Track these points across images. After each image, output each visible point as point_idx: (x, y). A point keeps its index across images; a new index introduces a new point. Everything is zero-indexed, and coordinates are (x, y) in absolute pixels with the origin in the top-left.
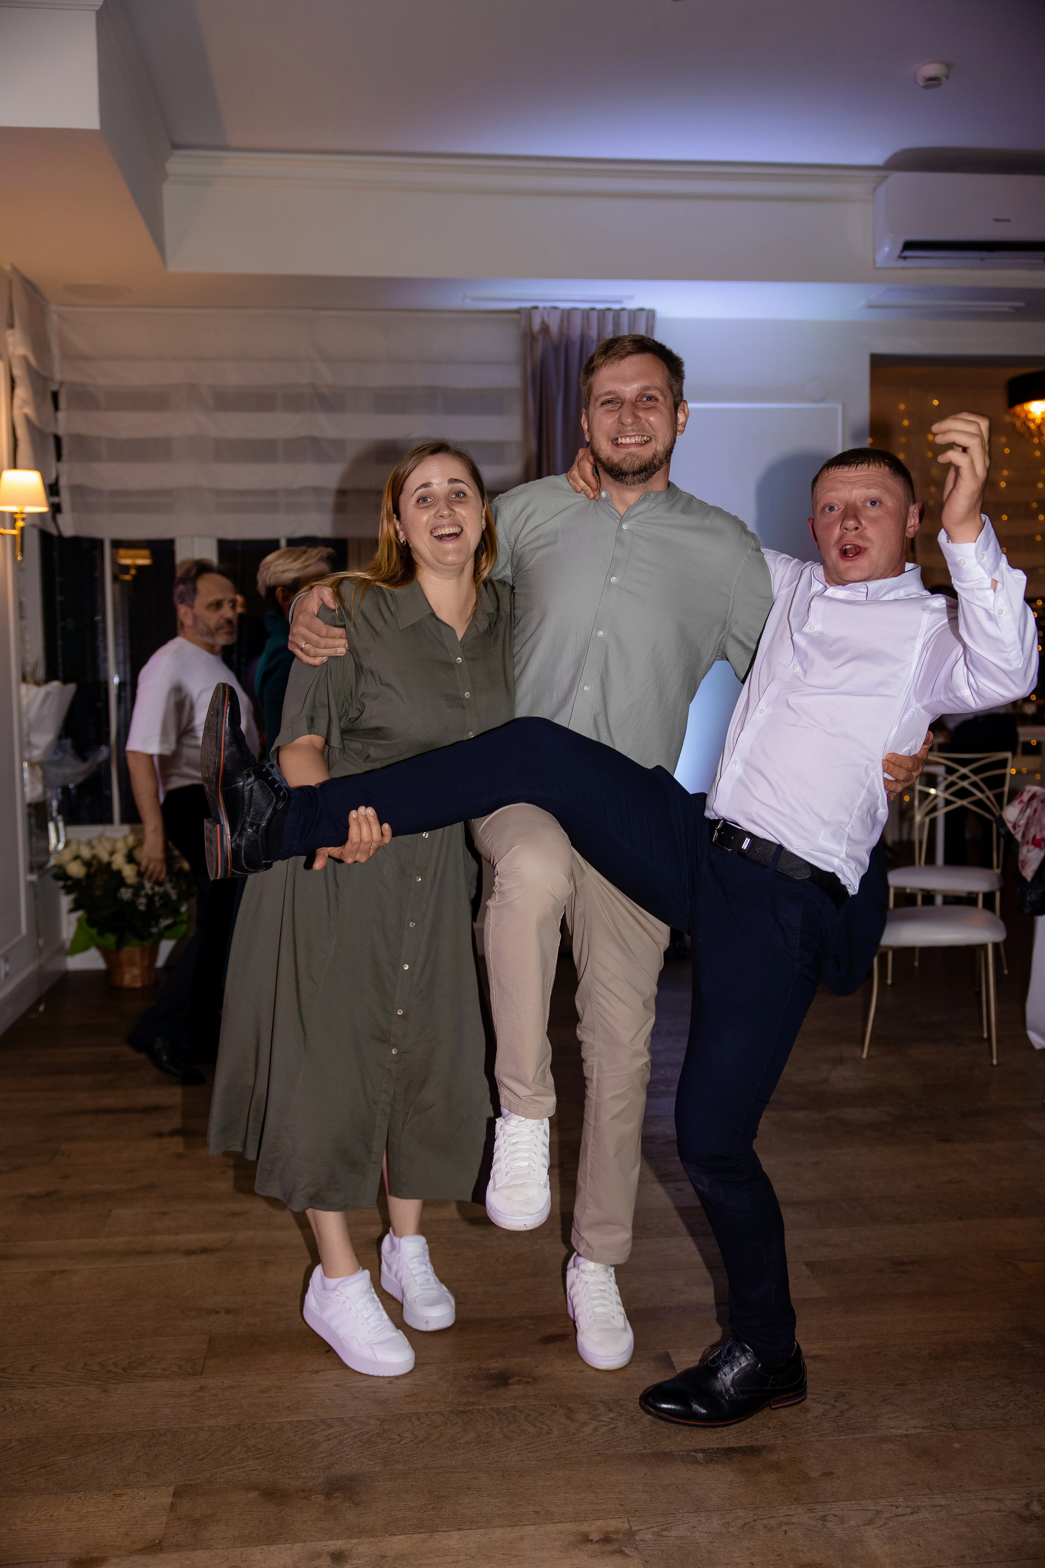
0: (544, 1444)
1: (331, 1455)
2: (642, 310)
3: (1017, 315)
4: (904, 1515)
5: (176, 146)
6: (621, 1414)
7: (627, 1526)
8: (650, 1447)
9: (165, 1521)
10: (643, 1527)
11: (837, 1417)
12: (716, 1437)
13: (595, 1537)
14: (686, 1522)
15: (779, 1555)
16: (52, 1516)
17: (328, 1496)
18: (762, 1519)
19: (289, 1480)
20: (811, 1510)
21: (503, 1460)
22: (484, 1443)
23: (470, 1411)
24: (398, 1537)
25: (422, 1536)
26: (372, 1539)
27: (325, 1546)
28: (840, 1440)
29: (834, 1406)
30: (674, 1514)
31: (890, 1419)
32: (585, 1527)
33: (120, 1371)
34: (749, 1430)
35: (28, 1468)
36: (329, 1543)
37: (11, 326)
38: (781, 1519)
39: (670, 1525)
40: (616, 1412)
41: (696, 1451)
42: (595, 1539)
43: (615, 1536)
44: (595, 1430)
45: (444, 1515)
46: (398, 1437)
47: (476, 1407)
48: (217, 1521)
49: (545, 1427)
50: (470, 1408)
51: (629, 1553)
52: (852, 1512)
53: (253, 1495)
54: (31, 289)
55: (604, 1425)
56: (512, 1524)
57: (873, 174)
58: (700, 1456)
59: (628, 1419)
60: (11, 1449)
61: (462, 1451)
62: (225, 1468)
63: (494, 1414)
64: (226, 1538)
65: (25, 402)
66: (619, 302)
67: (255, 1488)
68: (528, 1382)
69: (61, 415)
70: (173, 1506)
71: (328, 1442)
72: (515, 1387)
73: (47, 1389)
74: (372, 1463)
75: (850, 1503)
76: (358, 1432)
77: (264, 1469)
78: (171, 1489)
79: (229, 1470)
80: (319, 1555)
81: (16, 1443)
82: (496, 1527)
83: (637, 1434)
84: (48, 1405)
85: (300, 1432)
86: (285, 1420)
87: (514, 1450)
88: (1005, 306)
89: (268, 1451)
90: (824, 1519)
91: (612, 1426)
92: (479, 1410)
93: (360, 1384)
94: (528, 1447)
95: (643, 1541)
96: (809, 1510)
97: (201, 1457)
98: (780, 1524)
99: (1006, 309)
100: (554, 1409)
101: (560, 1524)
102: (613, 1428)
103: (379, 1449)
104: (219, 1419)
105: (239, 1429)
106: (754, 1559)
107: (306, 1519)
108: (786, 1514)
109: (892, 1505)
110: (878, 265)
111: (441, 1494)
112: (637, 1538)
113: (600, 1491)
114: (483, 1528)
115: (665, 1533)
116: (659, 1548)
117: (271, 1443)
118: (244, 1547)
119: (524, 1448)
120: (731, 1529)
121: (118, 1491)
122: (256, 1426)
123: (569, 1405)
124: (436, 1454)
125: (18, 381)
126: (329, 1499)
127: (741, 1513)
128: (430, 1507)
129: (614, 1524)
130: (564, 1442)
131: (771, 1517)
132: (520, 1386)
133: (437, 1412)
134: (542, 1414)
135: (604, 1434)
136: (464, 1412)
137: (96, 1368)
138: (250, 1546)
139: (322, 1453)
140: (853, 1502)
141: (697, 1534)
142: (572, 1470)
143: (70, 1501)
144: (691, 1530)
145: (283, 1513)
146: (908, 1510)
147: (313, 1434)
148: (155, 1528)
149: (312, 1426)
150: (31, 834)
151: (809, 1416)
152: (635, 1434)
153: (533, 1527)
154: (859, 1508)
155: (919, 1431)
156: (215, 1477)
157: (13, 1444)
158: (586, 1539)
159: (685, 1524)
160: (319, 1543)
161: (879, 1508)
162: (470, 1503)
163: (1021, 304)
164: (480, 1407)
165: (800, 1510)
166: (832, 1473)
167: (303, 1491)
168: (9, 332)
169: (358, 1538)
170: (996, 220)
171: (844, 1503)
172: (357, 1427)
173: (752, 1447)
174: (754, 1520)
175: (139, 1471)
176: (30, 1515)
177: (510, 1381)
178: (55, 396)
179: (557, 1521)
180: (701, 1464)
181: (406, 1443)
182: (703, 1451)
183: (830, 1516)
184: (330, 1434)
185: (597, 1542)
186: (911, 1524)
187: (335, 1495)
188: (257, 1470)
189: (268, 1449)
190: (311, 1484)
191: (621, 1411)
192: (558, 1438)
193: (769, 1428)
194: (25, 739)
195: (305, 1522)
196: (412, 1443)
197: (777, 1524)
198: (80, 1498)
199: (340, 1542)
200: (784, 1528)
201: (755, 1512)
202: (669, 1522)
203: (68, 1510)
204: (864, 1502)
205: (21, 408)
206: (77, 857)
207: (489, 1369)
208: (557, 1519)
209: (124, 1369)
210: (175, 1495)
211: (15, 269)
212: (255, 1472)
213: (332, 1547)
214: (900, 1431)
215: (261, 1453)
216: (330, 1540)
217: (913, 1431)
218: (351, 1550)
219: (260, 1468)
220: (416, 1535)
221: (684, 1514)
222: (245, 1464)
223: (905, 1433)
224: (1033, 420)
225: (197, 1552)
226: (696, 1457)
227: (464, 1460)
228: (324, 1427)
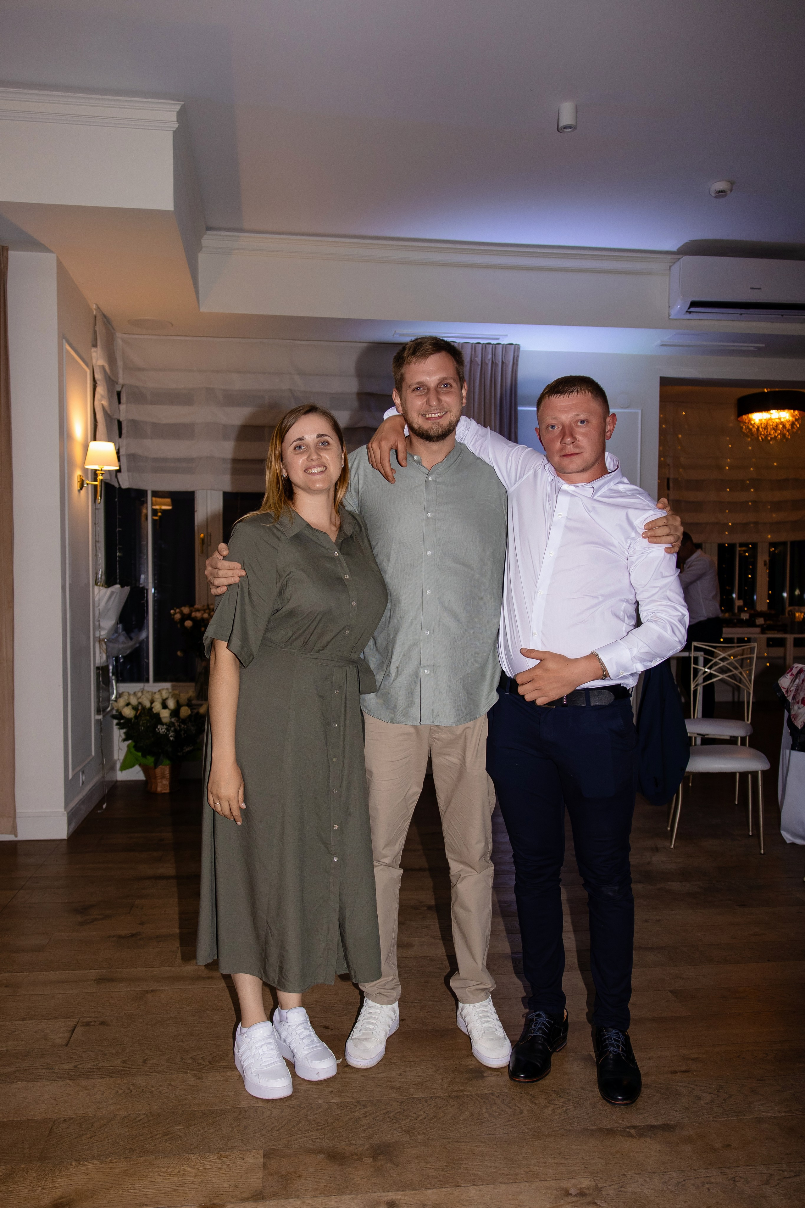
0: (520, 1121)
1: (370, 1128)
2: (512, 344)
3: (759, 352)
4: (790, 1177)
5: (209, 228)
6: (569, 1100)
7: (593, 1184)
8: (595, 1124)
9: (261, 1176)
10: (606, 1185)
11: (722, 1103)
12: (641, 1117)
13: (573, 1191)
14: (635, 1181)
16: (179, 1171)
17: (374, 1158)
18: (689, 1179)
19: (344, 1146)
20: (723, 1173)
21: (493, 1133)
22: (477, 1120)
23: (461, 1096)
24: (432, 1190)
25: (448, 1189)
26: (413, 1192)
27: (380, 1197)
28: (729, 1120)
29: (718, 1096)
30: (625, 1175)
31: (760, 1105)
32: (564, 1184)
33: (207, 1063)
34: (662, 1113)
35: (156, 1135)
36: (383, 1194)
37: (95, 346)
38: (703, 1179)
39: (624, 1183)
40: (565, 1098)
41: (629, 1128)
42: (574, 1194)
43: (587, 1192)
44: (553, 1111)
45: (461, 1174)
46: (414, 1115)
47: (465, 1093)
48: (299, 1176)
49: (517, 1108)
50: (461, 1094)
51: (601, 1205)
52: (752, 1175)
53: (321, 1157)
54: (107, 321)
55: (559, 1108)
56: (511, 1181)
57: (670, 257)
58: (633, 1131)
59: (575, 1103)
60: (140, 1120)
61: (463, 1126)
62: (296, 1137)
63: (479, 1099)
64: (308, 1190)
65: (102, 396)
66: (498, 339)
67: (321, 1152)
68: (498, 1075)
69: (123, 407)
70: (265, 1164)
71: (367, 1118)
72: (489, 1078)
73: (158, 1076)
74: (401, 1134)
75: (748, 1168)
76: (385, 1111)
77: (324, 1138)
78: (261, 1152)
79: (299, 1138)
81: (144, 1116)
82: (500, 1183)
83: (584, 1114)
84: (161, 1088)
85: (344, 1111)
86: (332, 1101)
87: (499, 1125)
88: (751, 346)
89: (324, 1124)
90: (734, 1179)
91: (565, 1108)
92: (467, 1095)
93: (379, 1075)
94: (509, 1123)
95: (608, 1195)
96: (721, 1173)
97: (277, 1128)
98: (703, 1184)
99: (752, 349)
100: (521, 1095)
101: (545, 1182)
102: (566, 1110)
103: (403, 1123)
105: (301, 1107)
107: (363, 1176)
108: (705, 1176)
109: (779, 1170)
110: (670, 318)
111: (455, 1158)
112: (604, 1193)
113: (568, 1157)
114: (492, 1184)
115: (623, 1189)
116: (621, 1200)
117: (326, 1118)
118: (322, 1196)
119: (506, 1124)
120: (669, 1187)
121: (223, 1154)
122: (313, 1105)
123: (531, 1093)
124: (445, 1128)
125: (98, 382)
126: (376, 1161)
127: (673, 1174)
128: (449, 1168)
129: (585, 1183)
130: (534, 1120)
131: (695, 1178)
132: (493, 1078)
133: (438, 1097)
134: (513, 1099)
135: (560, 1115)
136: (458, 1097)
137: (190, 1061)
138: (327, 1196)
139: (363, 1126)
140: (751, 1168)
141: (646, 1190)
142: (545, 1141)
143: (190, 1160)
144: (641, 1187)
145: (345, 1171)
146: (792, 1174)
147: (354, 1112)
148: (256, 1181)
149: (352, 1106)
150: (98, 688)
151: (702, 1102)
152: (583, 1115)
153: (527, 1184)
154: (756, 1172)
155: (783, 1114)
156: (290, 1143)
157: (142, 1117)
158: (567, 1193)
159: (635, 1182)
160: (376, 1194)
161: (771, 1172)
162: (477, 1165)
163: (763, 345)
164: (468, 1093)
165: (715, 1173)
166: (730, 1145)
167: (356, 1154)
168: (94, 349)
169: (403, 1190)
170: (752, 288)
171: (744, 1168)
172: (384, 1107)
173: (667, 1125)
174: (684, 1180)
175: (235, 1138)
176: (163, 1170)
177: (485, 1074)
178: (119, 394)
179: (543, 1179)
180: (635, 1137)
181: (421, 1120)
182: (634, 1127)
183: (738, 1178)
184: (366, 1112)
185: (576, 1195)
186: (797, 1184)
187: (379, 1158)
188: (319, 1138)
189: (324, 1123)
190: (360, 1149)
191: (569, 1097)
192: (528, 1116)
193: (676, 1111)
194: (97, 623)
195: (362, 1178)
196: (426, 1120)
197: (701, 1183)
198: (197, 1158)
199: (390, 1194)
200: (707, 1186)
201: (683, 1174)
202: (623, 1181)
203: (190, 1167)
204: (758, 1167)
205: (100, 400)
206: (128, 704)
207: (468, 1066)
208: (543, 1178)
209: (210, 1063)
210: (264, 1156)
211: (98, 308)
212: (318, 1140)
213: (386, 1198)
214: (770, 1114)
215: (319, 1126)
216: (383, 1192)
217: (778, 1114)
218: (400, 1200)
219: (321, 1137)
220: (444, 1189)
221: (632, 1175)
222: (310, 1134)
223: (773, 1115)
224: (753, 425)
225: (290, 1200)
226: (630, 1132)
227: (465, 1132)
228: (360, 1107)
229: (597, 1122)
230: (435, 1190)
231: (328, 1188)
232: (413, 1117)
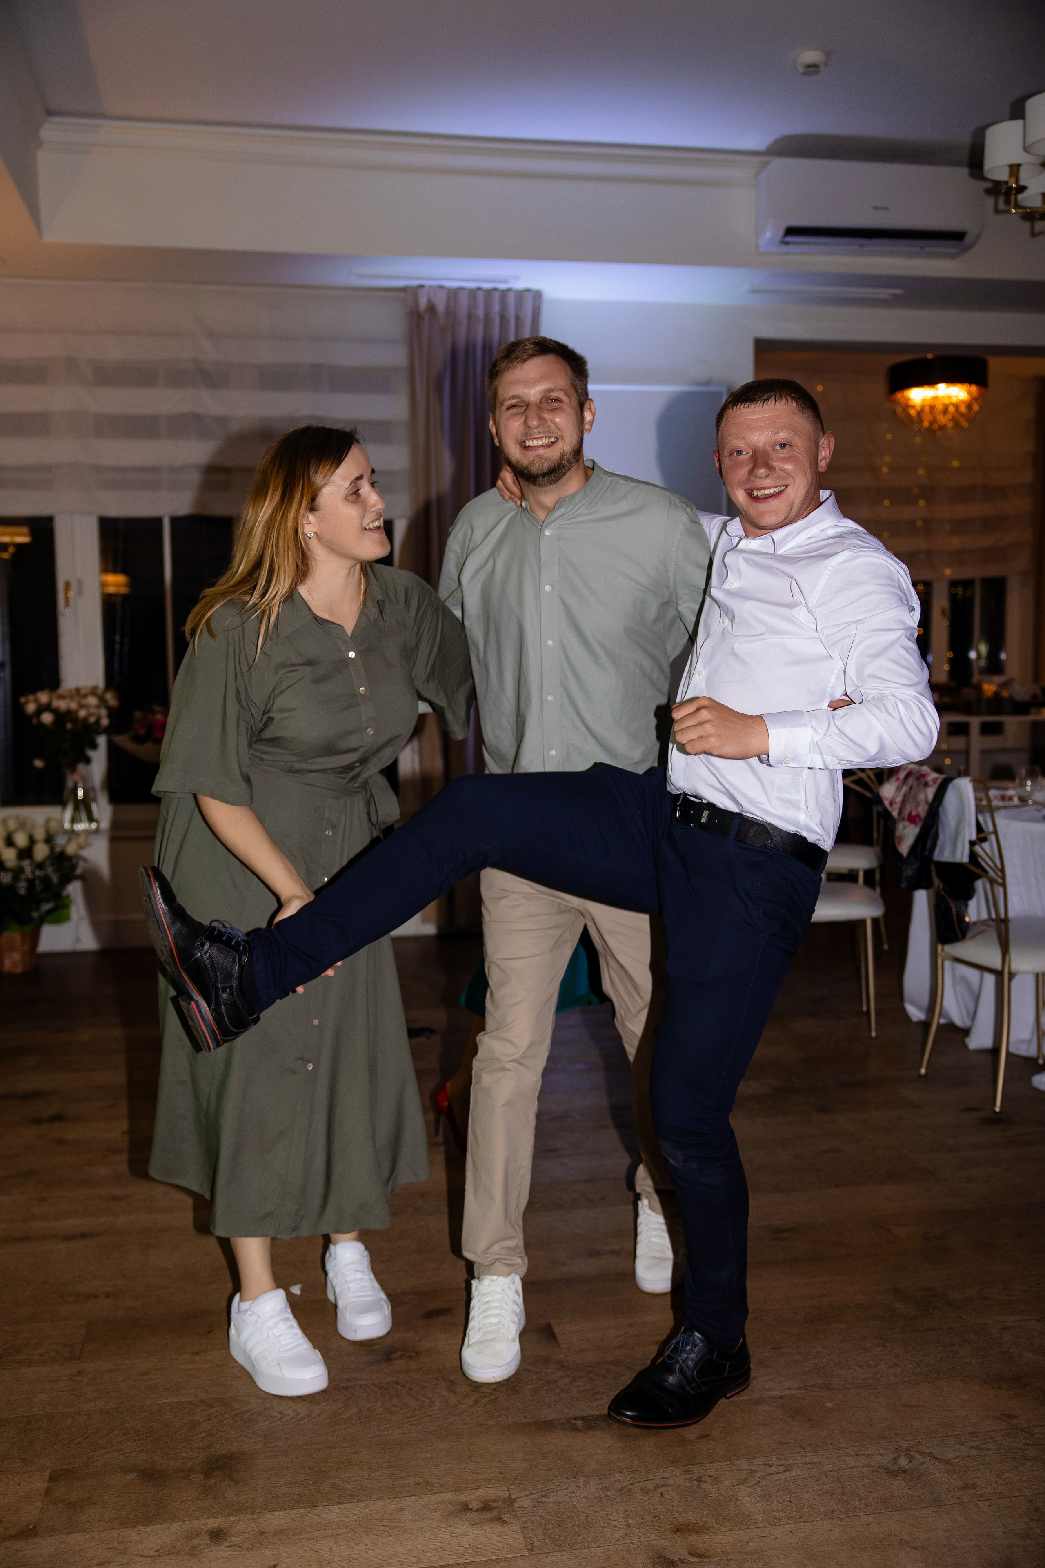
0: (426, 1417)
1: (211, 1434)
2: (529, 290)
3: (894, 302)
4: (776, 1473)
5: (50, 113)
7: (506, 1494)
8: (530, 1416)
9: (40, 1506)
10: (522, 1494)
12: (596, 1405)
13: (474, 1505)
14: (565, 1488)
15: (655, 1517)
17: (207, 1475)
18: (639, 1482)
19: (168, 1461)
20: (687, 1472)
21: (384, 1433)
22: (366, 1417)
23: (351, 1387)
24: (278, 1513)
25: (302, 1511)
26: (252, 1516)
27: (203, 1525)
30: (553, 1480)
31: (765, 1382)
32: (464, 1497)
36: (208, 1521)
38: (658, 1482)
39: (549, 1491)
41: (575, 1419)
42: (475, 1508)
43: (494, 1504)
44: (476, 1401)
45: (324, 1490)
46: (279, 1415)
47: (358, 1383)
48: (93, 1504)
49: (426, 1400)
50: (352, 1384)
51: (508, 1520)
52: (727, 1472)
53: (130, 1477)
55: (486, 1396)
56: (393, 1496)
57: (754, 159)
58: (580, 1423)
59: (510, 1390)
61: (343, 1426)
62: (102, 1451)
63: (376, 1389)
64: (103, 1520)
66: (506, 282)
67: (132, 1470)
68: (411, 1357)
70: (48, 1491)
71: (209, 1422)
72: (398, 1361)
74: (253, 1441)
75: (725, 1463)
76: (238, 1412)
77: (142, 1451)
78: (47, 1474)
79: (106, 1453)
80: (198, 1534)
82: (377, 1499)
83: (518, 1404)
85: (180, 1413)
86: (165, 1401)
87: (395, 1423)
88: (883, 293)
89: (146, 1433)
90: (699, 1480)
91: (493, 1397)
92: (361, 1385)
94: (409, 1420)
95: (522, 1507)
96: (684, 1472)
97: (79, 1440)
98: (657, 1487)
99: (884, 296)
100: (437, 1382)
101: (440, 1495)
102: (495, 1399)
103: (260, 1427)
104: (97, 1403)
105: (118, 1412)
106: (631, 1521)
107: (184, 1499)
108: (662, 1476)
109: (765, 1464)
110: (758, 251)
111: (322, 1469)
112: (516, 1505)
113: (480, 1461)
114: (363, 1501)
115: (544, 1499)
116: (538, 1514)
117: (150, 1425)
118: (121, 1528)
119: (405, 1421)
120: (609, 1493)
122: (135, 1409)
123: (451, 1378)
124: (317, 1430)
126: (208, 1478)
127: (619, 1477)
128: (310, 1483)
129: (492, 1492)
130: (445, 1414)
131: (648, 1480)
132: (402, 1361)
134: (424, 1387)
135: (485, 1405)
136: (347, 1388)
138: (127, 1528)
139: (202, 1433)
140: (728, 1463)
141: (575, 1499)
142: (454, 1441)
144: (569, 1495)
145: (161, 1494)
146: (781, 1469)
147: (193, 1414)
148: (30, 1513)
149: (192, 1407)
152: (516, 1404)
153: (413, 1498)
154: (733, 1468)
155: (793, 1392)
156: (91, 1460)
158: (465, 1508)
159: (564, 1489)
160: (197, 1522)
161: (753, 1467)
162: (351, 1477)
163: (900, 292)
164: (363, 1383)
165: (676, 1472)
166: (709, 1435)
167: (182, 1471)
169: (237, 1515)
170: (874, 208)
171: (719, 1463)
172: (238, 1407)
174: (632, 1484)
175: (14, 1457)
177: (393, 1357)
179: (438, 1491)
180: (581, 1431)
181: (288, 1421)
182: (583, 1418)
183: (706, 1477)
184: (210, 1414)
185: (477, 1510)
186: (783, 1482)
187: (214, 1474)
188: (135, 1451)
189: (145, 1431)
190: (190, 1464)
192: (439, 1410)
195: (184, 1501)
196: (293, 1420)
197: (654, 1486)
199: (219, 1520)
200: (661, 1490)
201: (633, 1476)
202: (548, 1488)
204: (738, 1462)
208: (438, 1490)
210: (51, 1479)
212: (133, 1454)
213: (211, 1526)
214: (774, 1393)
215: (139, 1436)
216: (208, 1518)
217: (787, 1392)
218: (230, 1527)
219: (138, 1450)
220: (295, 1511)
221: (562, 1480)
222: (122, 1447)
223: (780, 1394)
224: (913, 407)
225: (73, 1535)
226: (575, 1424)
227: (345, 1435)
228: (204, 1408)
229: (533, 1413)
230: (282, 1513)
231: (131, 1517)
232: (275, 1417)
